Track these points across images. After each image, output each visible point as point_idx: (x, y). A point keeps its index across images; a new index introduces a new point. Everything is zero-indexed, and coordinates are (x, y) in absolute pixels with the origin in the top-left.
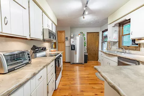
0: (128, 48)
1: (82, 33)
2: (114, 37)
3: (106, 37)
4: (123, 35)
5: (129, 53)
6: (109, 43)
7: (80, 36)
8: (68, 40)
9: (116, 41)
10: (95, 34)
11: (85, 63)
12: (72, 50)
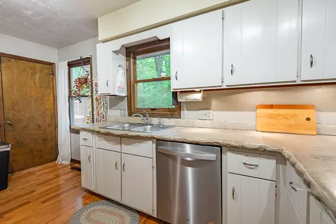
0: (152, 112)
2: (118, 84)
3: (85, 81)
5: (161, 126)
6: (98, 100)
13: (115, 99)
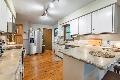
0: (69, 40)
1: (40, 29)
2: (62, 34)
3: (57, 33)
4: (66, 33)
5: (70, 43)
6: (59, 37)
7: (38, 31)
8: (26, 33)
9: (63, 36)
10: (49, 30)
11: (43, 53)
12: (31, 43)
13: (62, 37)
